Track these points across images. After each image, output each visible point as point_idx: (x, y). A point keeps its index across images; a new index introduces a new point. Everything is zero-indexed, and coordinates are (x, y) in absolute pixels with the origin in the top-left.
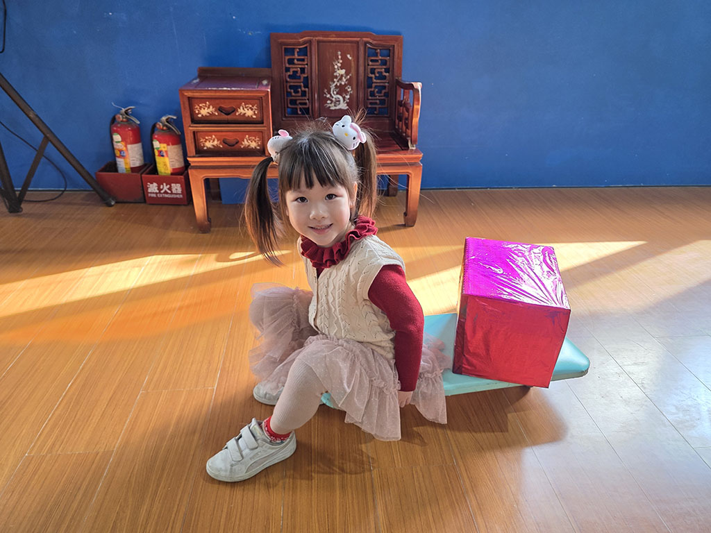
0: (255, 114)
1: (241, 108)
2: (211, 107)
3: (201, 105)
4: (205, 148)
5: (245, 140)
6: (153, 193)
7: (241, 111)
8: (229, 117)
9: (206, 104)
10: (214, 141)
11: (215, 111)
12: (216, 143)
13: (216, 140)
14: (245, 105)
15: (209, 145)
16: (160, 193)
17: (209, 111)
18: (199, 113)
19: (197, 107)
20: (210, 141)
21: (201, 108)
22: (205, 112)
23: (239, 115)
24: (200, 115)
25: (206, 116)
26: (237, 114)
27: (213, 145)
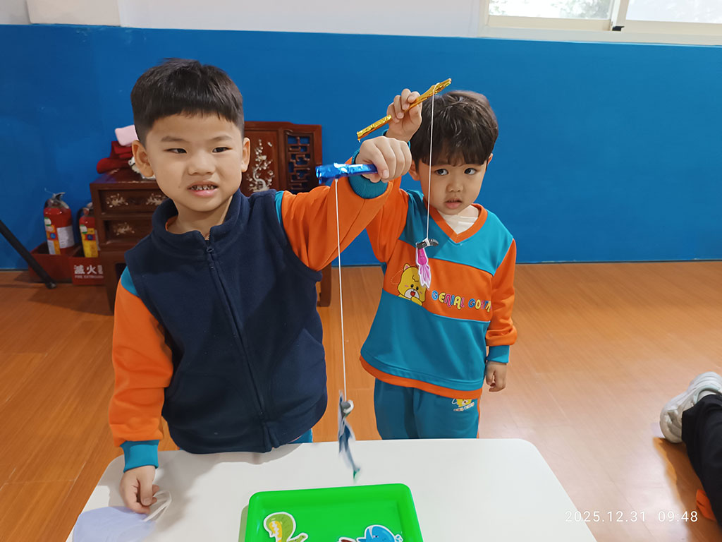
1: (151, 198)
2: (122, 198)
3: (112, 197)
4: (118, 234)
6: (80, 275)
7: (150, 200)
8: (140, 207)
9: (117, 195)
10: (126, 227)
11: (126, 202)
12: (128, 229)
14: (154, 195)
15: (122, 231)
16: (86, 274)
17: (120, 202)
18: (110, 204)
19: (108, 198)
20: (122, 228)
21: (112, 199)
22: (116, 202)
23: (149, 205)
24: (111, 206)
25: (117, 206)
26: (147, 204)
27: (125, 231)
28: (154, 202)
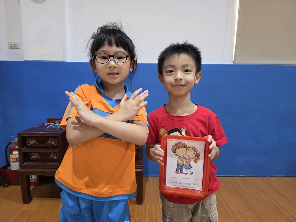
0: (56, 143)
1: (50, 141)
2: (35, 140)
3: (30, 139)
4: (32, 159)
5: (51, 155)
7: (49, 142)
8: (44, 145)
9: (32, 138)
11: (37, 142)
12: (37, 156)
13: (37, 155)
14: (51, 139)
15: (34, 157)
17: (34, 142)
18: (29, 143)
19: (28, 140)
20: (34, 156)
21: (30, 141)
22: (31, 142)
23: (48, 144)
24: (29, 144)
25: (32, 144)
26: (47, 143)
27: (36, 157)
28: (51, 142)
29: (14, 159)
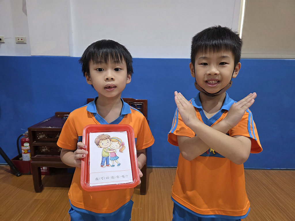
1: (58, 135)
4: (42, 152)
8: (53, 139)
9: (41, 133)
10: (46, 148)
11: (46, 136)
17: (43, 136)
19: (38, 134)
20: (44, 149)
24: (39, 138)
26: (56, 138)
27: (45, 150)
29: (25, 151)
